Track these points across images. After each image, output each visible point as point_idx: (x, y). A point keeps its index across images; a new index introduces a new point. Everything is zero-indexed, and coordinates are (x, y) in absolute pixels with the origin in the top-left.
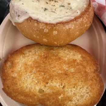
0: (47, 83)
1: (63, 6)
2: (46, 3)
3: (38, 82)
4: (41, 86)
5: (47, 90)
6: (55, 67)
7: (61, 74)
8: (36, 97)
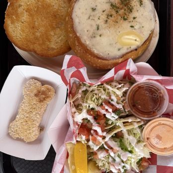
0: (26, 11)
1: (98, 29)
2: (104, 10)
3: (28, 5)
4: (24, 7)
5: (20, 10)
6: (42, 21)
7: (34, 24)
8: (15, 1)
